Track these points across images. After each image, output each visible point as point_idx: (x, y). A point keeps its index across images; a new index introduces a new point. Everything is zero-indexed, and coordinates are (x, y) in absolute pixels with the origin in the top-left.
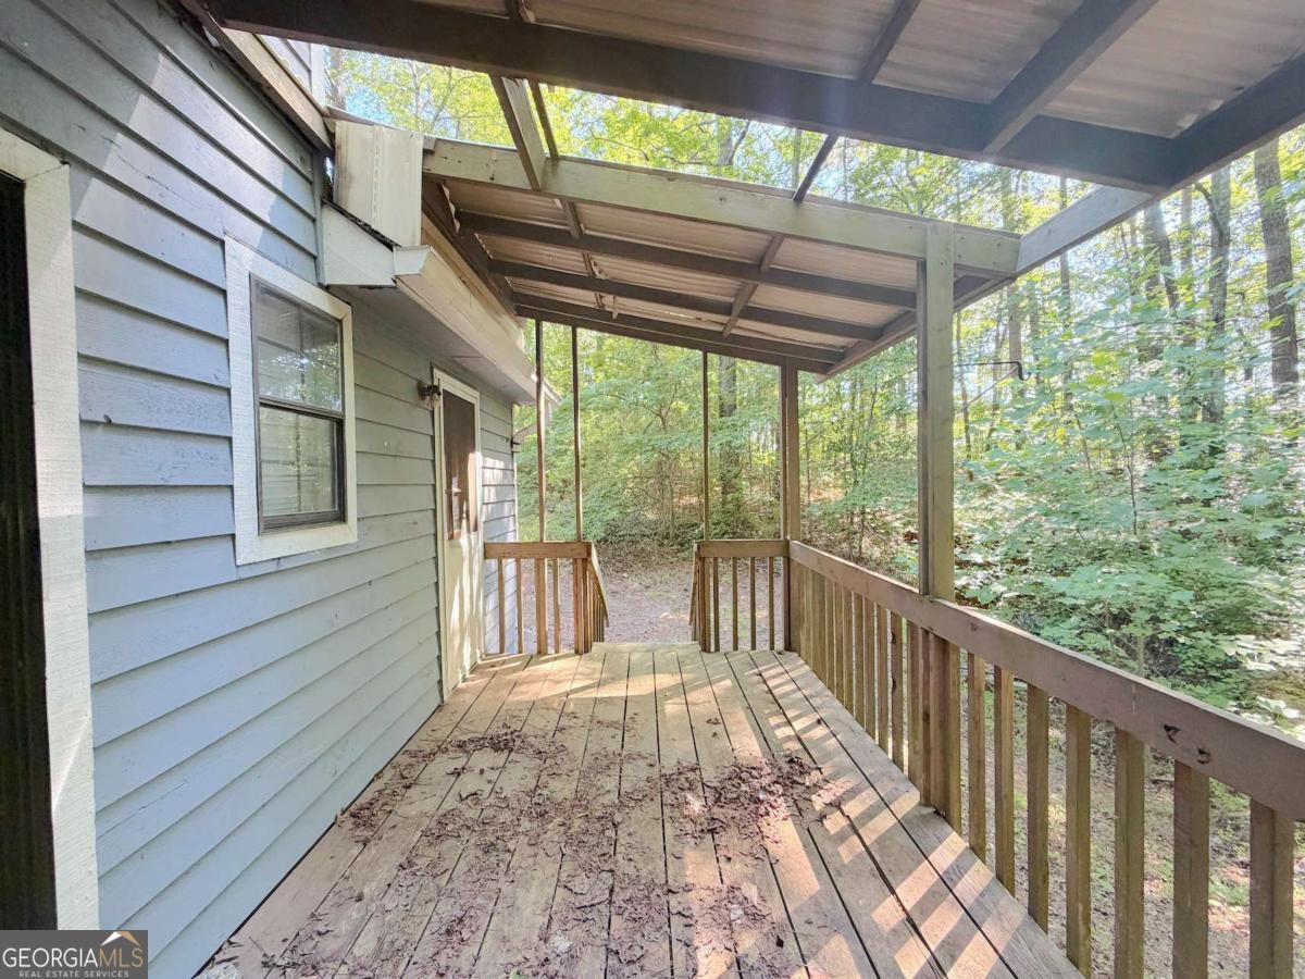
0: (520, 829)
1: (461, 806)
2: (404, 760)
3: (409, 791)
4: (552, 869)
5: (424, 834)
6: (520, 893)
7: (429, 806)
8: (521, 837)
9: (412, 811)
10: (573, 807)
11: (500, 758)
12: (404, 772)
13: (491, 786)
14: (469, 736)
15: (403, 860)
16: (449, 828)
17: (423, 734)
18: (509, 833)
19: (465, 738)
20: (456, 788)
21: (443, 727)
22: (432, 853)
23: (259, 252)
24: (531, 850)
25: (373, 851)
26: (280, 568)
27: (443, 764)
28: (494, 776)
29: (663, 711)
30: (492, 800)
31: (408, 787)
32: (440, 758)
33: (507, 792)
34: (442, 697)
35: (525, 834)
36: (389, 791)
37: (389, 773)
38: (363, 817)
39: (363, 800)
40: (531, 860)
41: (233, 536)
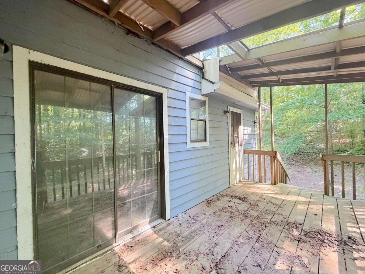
0: (240, 217)
1: (228, 208)
2: (219, 195)
3: (218, 201)
4: (245, 227)
5: (219, 209)
6: (236, 228)
7: (222, 205)
8: (239, 218)
9: (218, 205)
10: (255, 218)
11: (240, 202)
12: (218, 197)
13: (236, 206)
14: (234, 195)
15: (214, 212)
16: (224, 210)
17: (224, 192)
18: (237, 217)
19: (233, 195)
20: (228, 204)
21: (229, 192)
22: (220, 213)
23: (191, 92)
24: (241, 222)
25: (209, 208)
26: (194, 149)
27: (227, 199)
28: (237, 205)
29: (297, 206)
30: (235, 209)
31: (218, 200)
32: (226, 197)
33: (239, 209)
34: (230, 185)
35: (241, 218)
36: (214, 199)
37: (215, 197)
38: (209, 202)
39: (210, 199)
40: (240, 223)
41: (187, 143)
